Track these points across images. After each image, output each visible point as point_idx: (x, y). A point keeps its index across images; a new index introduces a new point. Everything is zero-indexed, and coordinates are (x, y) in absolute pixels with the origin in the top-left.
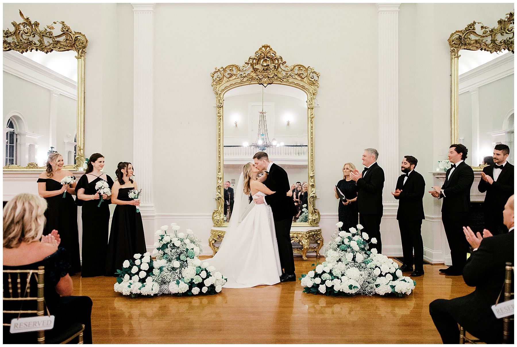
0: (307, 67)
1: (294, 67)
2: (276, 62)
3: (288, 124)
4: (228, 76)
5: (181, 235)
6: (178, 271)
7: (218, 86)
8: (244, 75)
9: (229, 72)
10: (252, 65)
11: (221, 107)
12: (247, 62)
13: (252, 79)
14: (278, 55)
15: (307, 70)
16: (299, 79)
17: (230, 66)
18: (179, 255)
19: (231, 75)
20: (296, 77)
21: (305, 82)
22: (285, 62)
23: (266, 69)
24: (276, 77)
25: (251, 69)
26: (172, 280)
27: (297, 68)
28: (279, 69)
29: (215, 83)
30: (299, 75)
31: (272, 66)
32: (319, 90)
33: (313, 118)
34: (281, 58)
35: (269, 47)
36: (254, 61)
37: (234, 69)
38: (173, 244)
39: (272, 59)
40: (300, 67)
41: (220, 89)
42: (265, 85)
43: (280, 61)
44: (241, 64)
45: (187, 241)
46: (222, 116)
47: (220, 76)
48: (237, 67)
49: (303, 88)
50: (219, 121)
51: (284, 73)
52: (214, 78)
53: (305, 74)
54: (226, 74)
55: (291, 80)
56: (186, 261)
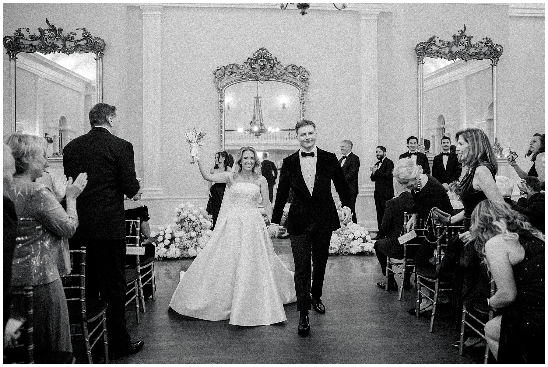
0: (299, 67)
1: (288, 66)
2: (272, 61)
3: (284, 107)
4: (229, 74)
5: (195, 212)
6: (195, 239)
7: (220, 83)
8: (243, 73)
9: (229, 70)
10: (250, 64)
11: (222, 102)
12: (246, 61)
13: (251, 76)
14: (273, 56)
15: (299, 69)
16: (292, 76)
17: (230, 65)
18: (195, 228)
19: (232, 73)
20: (290, 75)
21: (297, 80)
22: (280, 62)
23: (263, 68)
24: (271, 75)
25: (250, 68)
26: (190, 246)
27: (290, 67)
28: (275, 68)
29: (217, 80)
30: (292, 73)
31: (268, 66)
32: (310, 87)
33: (304, 111)
34: (276, 59)
35: (266, 49)
36: (252, 61)
37: (234, 67)
38: (190, 219)
39: (268, 60)
40: (293, 66)
41: (222, 85)
42: (262, 82)
43: (275, 61)
44: (240, 63)
45: (201, 216)
46: (223, 110)
47: (222, 73)
48: (236, 66)
49: (296, 84)
50: (221, 114)
51: (279, 72)
52: (216, 75)
53: (297, 73)
54: (227, 72)
55: (285, 77)
56: (201, 232)
